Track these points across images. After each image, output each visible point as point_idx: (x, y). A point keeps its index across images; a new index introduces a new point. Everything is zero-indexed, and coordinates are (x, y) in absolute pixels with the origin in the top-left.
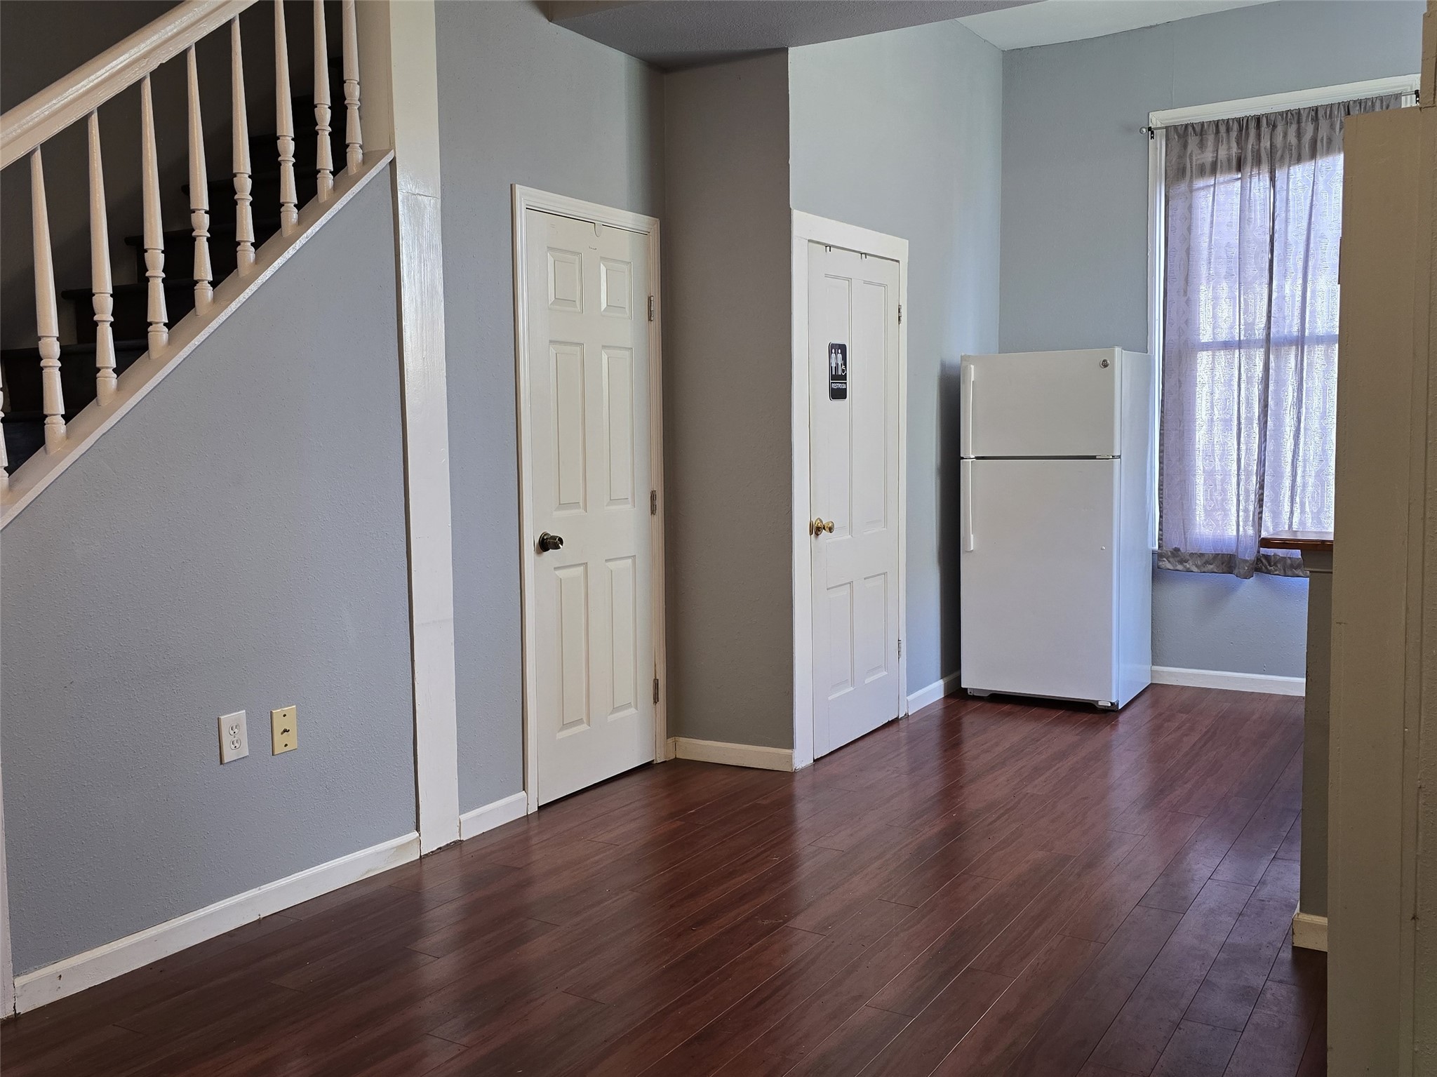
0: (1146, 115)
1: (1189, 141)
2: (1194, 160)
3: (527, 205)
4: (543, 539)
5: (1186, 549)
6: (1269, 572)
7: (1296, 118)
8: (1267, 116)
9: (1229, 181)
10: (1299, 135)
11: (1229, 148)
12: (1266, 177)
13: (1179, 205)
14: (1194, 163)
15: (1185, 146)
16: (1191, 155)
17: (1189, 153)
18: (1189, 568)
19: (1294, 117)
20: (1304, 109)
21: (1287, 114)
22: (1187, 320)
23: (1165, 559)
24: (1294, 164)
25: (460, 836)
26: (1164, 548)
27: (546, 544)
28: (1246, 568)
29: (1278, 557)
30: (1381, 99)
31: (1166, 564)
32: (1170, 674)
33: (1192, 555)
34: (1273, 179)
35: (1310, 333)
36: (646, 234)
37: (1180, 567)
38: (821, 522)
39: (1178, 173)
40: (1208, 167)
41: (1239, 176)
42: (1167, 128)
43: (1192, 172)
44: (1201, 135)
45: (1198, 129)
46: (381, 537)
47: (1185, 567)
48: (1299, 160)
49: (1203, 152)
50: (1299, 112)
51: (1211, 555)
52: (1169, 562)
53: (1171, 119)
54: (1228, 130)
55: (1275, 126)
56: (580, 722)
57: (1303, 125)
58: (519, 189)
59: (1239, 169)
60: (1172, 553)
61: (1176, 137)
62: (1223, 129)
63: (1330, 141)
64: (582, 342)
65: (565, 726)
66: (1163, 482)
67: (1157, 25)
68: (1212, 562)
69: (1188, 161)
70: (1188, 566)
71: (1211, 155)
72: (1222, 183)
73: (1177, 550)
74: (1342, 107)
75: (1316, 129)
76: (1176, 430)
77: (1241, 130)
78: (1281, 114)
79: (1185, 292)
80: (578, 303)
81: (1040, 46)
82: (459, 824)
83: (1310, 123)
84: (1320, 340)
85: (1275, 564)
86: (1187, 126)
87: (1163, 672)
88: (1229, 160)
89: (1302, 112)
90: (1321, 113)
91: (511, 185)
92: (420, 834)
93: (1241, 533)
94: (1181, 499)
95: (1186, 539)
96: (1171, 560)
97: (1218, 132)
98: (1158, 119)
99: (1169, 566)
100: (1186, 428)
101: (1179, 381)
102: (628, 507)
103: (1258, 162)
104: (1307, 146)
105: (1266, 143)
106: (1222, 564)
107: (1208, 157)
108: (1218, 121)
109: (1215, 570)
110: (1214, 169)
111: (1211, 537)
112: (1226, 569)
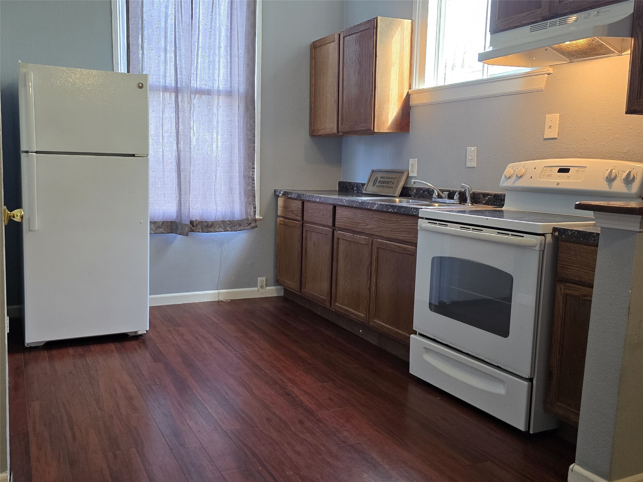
6: (193, 231)
29: (198, 222)
51: (160, 222)
85: (197, 226)
93: (183, 208)
109: (163, 232)
111: (160, 211)
112: (169, 231)
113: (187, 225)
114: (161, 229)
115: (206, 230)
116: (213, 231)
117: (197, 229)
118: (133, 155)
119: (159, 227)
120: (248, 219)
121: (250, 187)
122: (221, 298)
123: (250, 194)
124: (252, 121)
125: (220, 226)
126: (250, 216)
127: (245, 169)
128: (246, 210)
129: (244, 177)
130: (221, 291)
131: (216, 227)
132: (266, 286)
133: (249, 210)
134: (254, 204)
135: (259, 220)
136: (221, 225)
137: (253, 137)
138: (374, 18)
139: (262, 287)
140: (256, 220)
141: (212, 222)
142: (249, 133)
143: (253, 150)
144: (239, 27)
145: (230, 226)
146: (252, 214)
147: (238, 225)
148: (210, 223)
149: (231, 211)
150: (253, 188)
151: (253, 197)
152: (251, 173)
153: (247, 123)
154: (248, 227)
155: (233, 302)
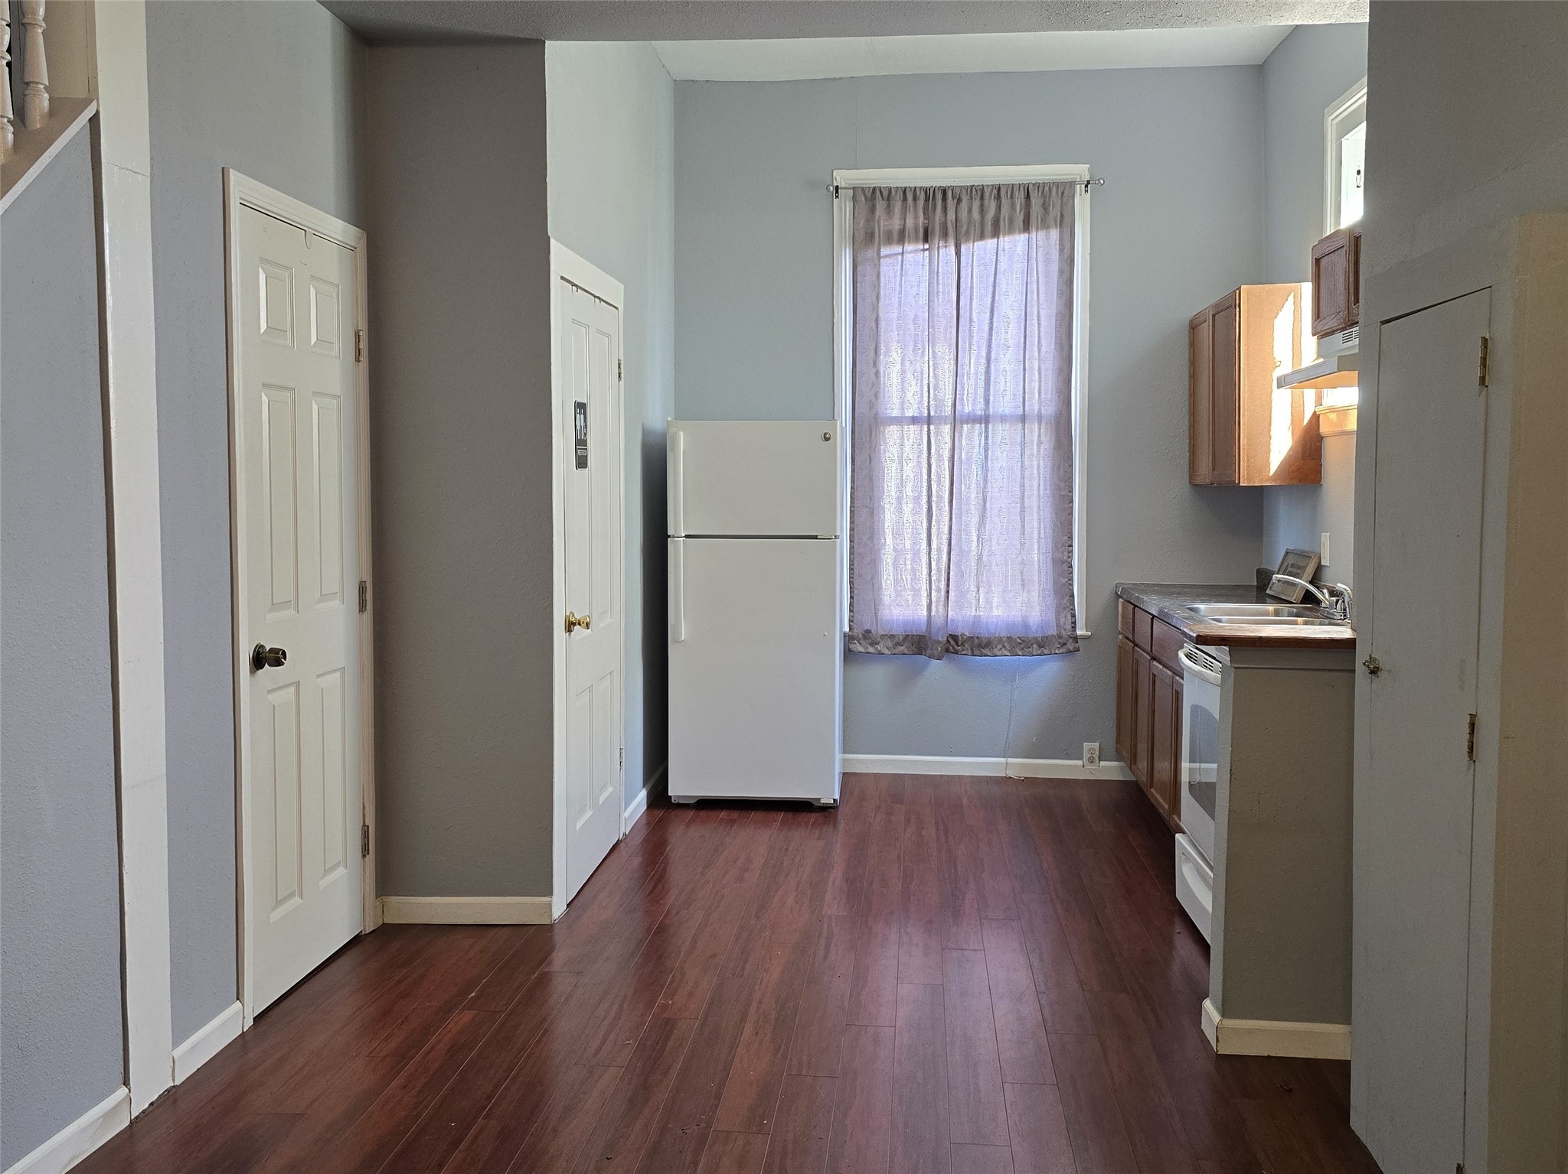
0: (831, 172)
1: (878, 206)
2: (882, 226)
3: (241, 198)
4: (258, 652)
5: (878, 631)
6: (956, 652)
7: (979, 195)
8: (953, 188)
9: (916, 251)
10: (982, 210)
11: (916, 217)
12: (952, 249)
13: (866, 269)
14: (882, 230)
15: (873, 210)
16: (879, 221)
17: (877, 218)
18: (880, 651)
19: (978, 192)
20: (988, 185)
21: (972, 189)
22: (876, 393)
23: (856, 642)
24: (978, 240)
25: (174, 1080)
26: (855, 631)
27: (262, 659)
28: (940, 649)
29: (965, 637)
30: (1057, 184)
31: (858, 647)
32: (859, 761)
33: (883, 636)
34: (958, 253)
35: (993, 412)
36: (353, 249)
37: (871, 650)
38: (573, 615)
39: (866, 239)
40: (895, 235)
41: (927, 246)
42: (854, 189)
43: (879, 238)
44: (888, 199)
45: (885, 194)
46: (82, 665)
47: (876, 649)
48: (982, 237)
49: (890, 219)
50: (982, 189)
51: (901, 637)
52: (860, 644)
53: (856, 180)
54: (915, 199)
55: (959, 200)
56: (291, 895)
57: (986, 202)
58: (234, 176)
59: (926, 240)
60: (863, 635)
61: (863, 199)
62: (910, 197)
63: (1011, 221)
64: (293, 386)
65: (279, 903)
66: (853, 561)
67: (840, 78)
68: (902, 643)
69: (877, 226)
70: (879, 648)
71: (899, 222)
72: (910, 252)
73: (868, 632)
74: (1022, 188)
75: (999, 207)
76: (867, 507)
77: (927, 200)
78: (966, 188)
79: (875, 364)
80: (289, 334)
81: (716, 82)
82: (172, 1065)
83: (993, 201)
84: (1003, 419)
85: (963, 644)
86: (874, 189)
87: (853, 760)
88: (916, 230)
89: (985, 189)
90: (1003, 192)
91: (223, 168)
92: (130, 1090)
93: (933, 613)
94: (872, 579)
95: (877, 620)
96: (862, 642)
97: (905, 199)
98: (843, 177)
99: (861, 649)
100: (876, 505)
101: (870, 457)
102: (335, 604)
103: (945, 235)
104: (989, 223)
105: (951, 216)
106: (913, 645)
107: (896, 224)
108: (905, 188)
109: (906, 652)
110: (901, 238)
111: (901, 618)
112: (915, 650)
113: (940, 642)
114: (902, 648)
115: (977, 652)
116: (989, 654)
117: (963, 650)
118: (815, 537)
119: (898, 644)
120: (1060, 637)
121: (1064, 578)
122: (1011, 773)
123: (1063, 591)
124: (1067, 465)
125: (1004, 646)
126: (1065, 630)
127: (1055, 547)
128: (1057, 619)
129: (1054, 561)
130: (1010, 760)
131: (996, 647)
132: (1100, 760)
133: (1062, 620)
134: (1071, 609)
135: (1084, 638)
136: (1006, 644)
137: (1070, 492)
138: (1235, 291)
139: (1091, 761)
140: (1076, 639)
141: (989, 639)
142: (1062, 485)
143: (1069, 515)
144: (1043, 309)
145: (1022, 646)
146: (1069, 627)
147: (1035, 646)
148: (985, 641)
149: (1023, 621)
150: (1069, 580)
151: (1070, 596)
152: (1066, 554)
153: (1059, 467)
154: (1061, 651)
155: (1030, 782)
